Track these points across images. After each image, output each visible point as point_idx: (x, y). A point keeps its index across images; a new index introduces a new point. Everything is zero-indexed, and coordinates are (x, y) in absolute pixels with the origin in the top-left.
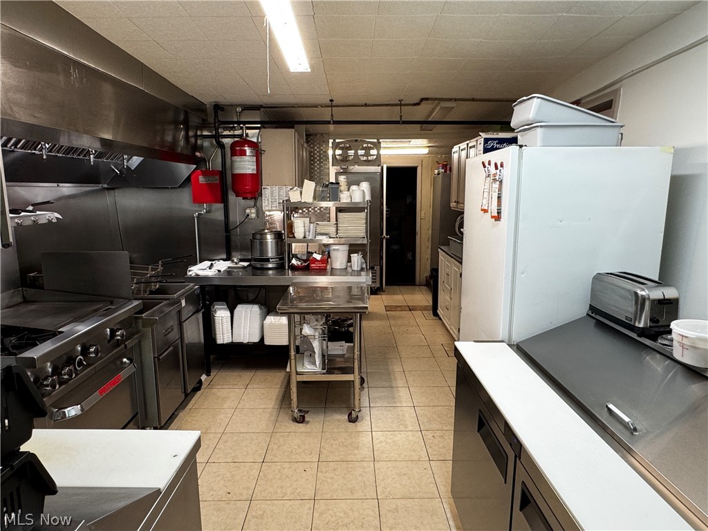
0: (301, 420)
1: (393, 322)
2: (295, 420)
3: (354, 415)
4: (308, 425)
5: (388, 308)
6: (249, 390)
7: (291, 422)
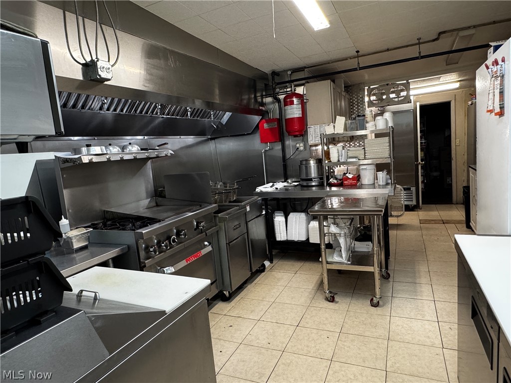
0: (332, 300)
1: (424, 232)
2: (327, 299)
3: (375, 301)
4: (337, 305)
5: (421, 222)
6: (297, 275)
7: (324, 300)
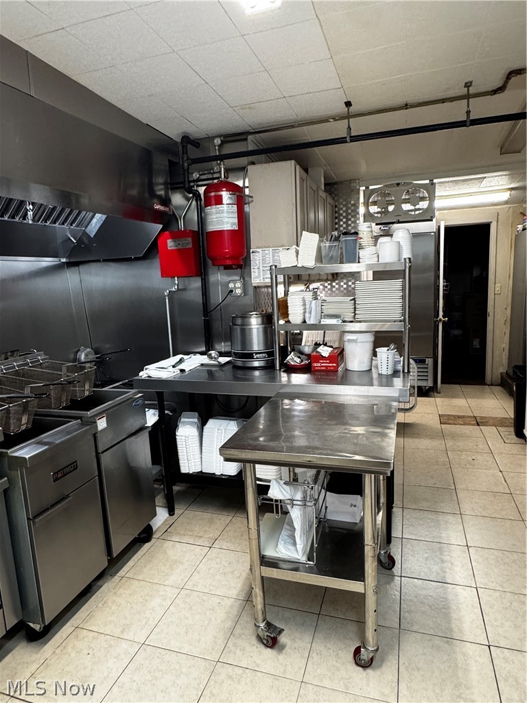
0: (271, 641)
1: (450, 443)
2: (260, 639)
3: (364, 655)
4: (281, 657)
5: (445, 419)
6: (214, 551)
7: (254, 640)
